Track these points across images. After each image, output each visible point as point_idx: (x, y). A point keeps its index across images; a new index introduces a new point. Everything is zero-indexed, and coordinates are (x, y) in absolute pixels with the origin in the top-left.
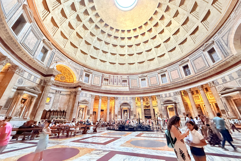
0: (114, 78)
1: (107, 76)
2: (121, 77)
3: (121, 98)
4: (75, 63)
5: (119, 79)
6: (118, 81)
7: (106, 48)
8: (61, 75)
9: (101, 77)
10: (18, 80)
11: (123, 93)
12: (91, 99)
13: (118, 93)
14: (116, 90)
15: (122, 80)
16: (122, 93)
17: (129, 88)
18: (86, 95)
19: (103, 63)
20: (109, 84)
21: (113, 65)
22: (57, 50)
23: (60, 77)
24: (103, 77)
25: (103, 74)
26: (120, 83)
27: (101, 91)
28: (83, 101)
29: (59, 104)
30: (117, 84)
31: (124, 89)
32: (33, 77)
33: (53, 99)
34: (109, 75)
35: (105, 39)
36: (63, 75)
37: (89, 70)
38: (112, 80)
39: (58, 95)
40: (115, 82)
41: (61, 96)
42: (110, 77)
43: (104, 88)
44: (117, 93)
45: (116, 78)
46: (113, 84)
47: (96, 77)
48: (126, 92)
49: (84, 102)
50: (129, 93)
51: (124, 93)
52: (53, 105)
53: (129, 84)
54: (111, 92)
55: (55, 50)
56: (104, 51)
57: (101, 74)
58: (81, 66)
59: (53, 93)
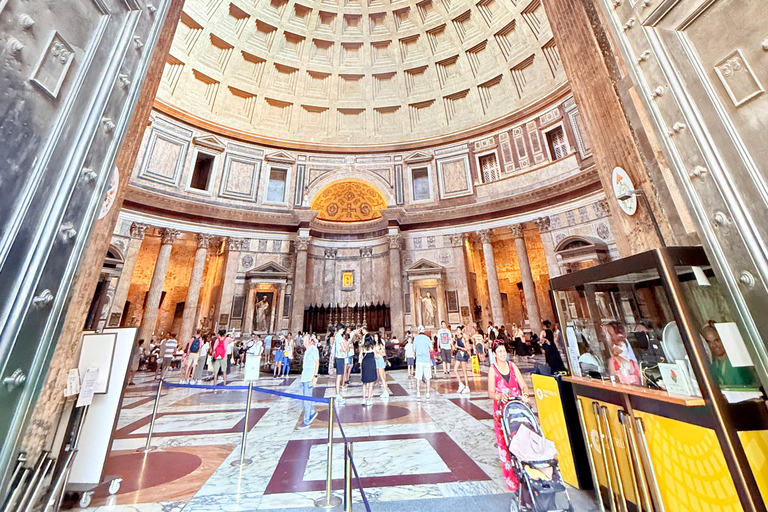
0: (512, 141)
1: (484, 144)
2: (537, 120)
3: (562, 221)
4: (370, 156)
5: (533, 135)
6: (532, 145)
7: (446, 44)
8: (359, 204)
9: (466, 156)
10: (240, 261)
11: (562, 192)
12: (450, 251)
13: (544, 198)
14: (531, 187)
15: (544, 132)
16: (555, 194)
17: (580, 160)
18: (431, 240)
19: (461, 100)
20: (503, 170)
21: (496, 86)
22: (308, 154)
23: (358, 210)
24: (471, 155)
25: (471, 141)
26: (540, 153)
27: (478, 213)
28: (420, 267)
29: (374, 284)
30: (532, 160)
31: (560, 172)
32: (270, 244)
33: (359, 275)
34: (494, 134)
35: (422, 26)
36: (362, 201)
37: (418, 156)
38: (507, 152)
39: (367, 260)
40: (522, 154)
41: (374, 261)
42: (497, 142)
43: (485, 196)
44: (538, 199)
45: (520, 136)
46: (517, 165)
47: (450, 167)
48: (572, 181)
49: (423, 269)
50: (584, 184)
51: (567, 190)
52: (362, 292)
53: (573, 143)
54: (517, 205)
55: (304, 158)
56: (446, 60)
57: (462, 148)
58: (392, 155)
59: (354, 259)
